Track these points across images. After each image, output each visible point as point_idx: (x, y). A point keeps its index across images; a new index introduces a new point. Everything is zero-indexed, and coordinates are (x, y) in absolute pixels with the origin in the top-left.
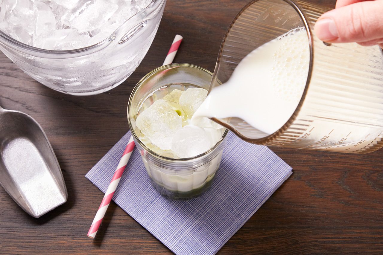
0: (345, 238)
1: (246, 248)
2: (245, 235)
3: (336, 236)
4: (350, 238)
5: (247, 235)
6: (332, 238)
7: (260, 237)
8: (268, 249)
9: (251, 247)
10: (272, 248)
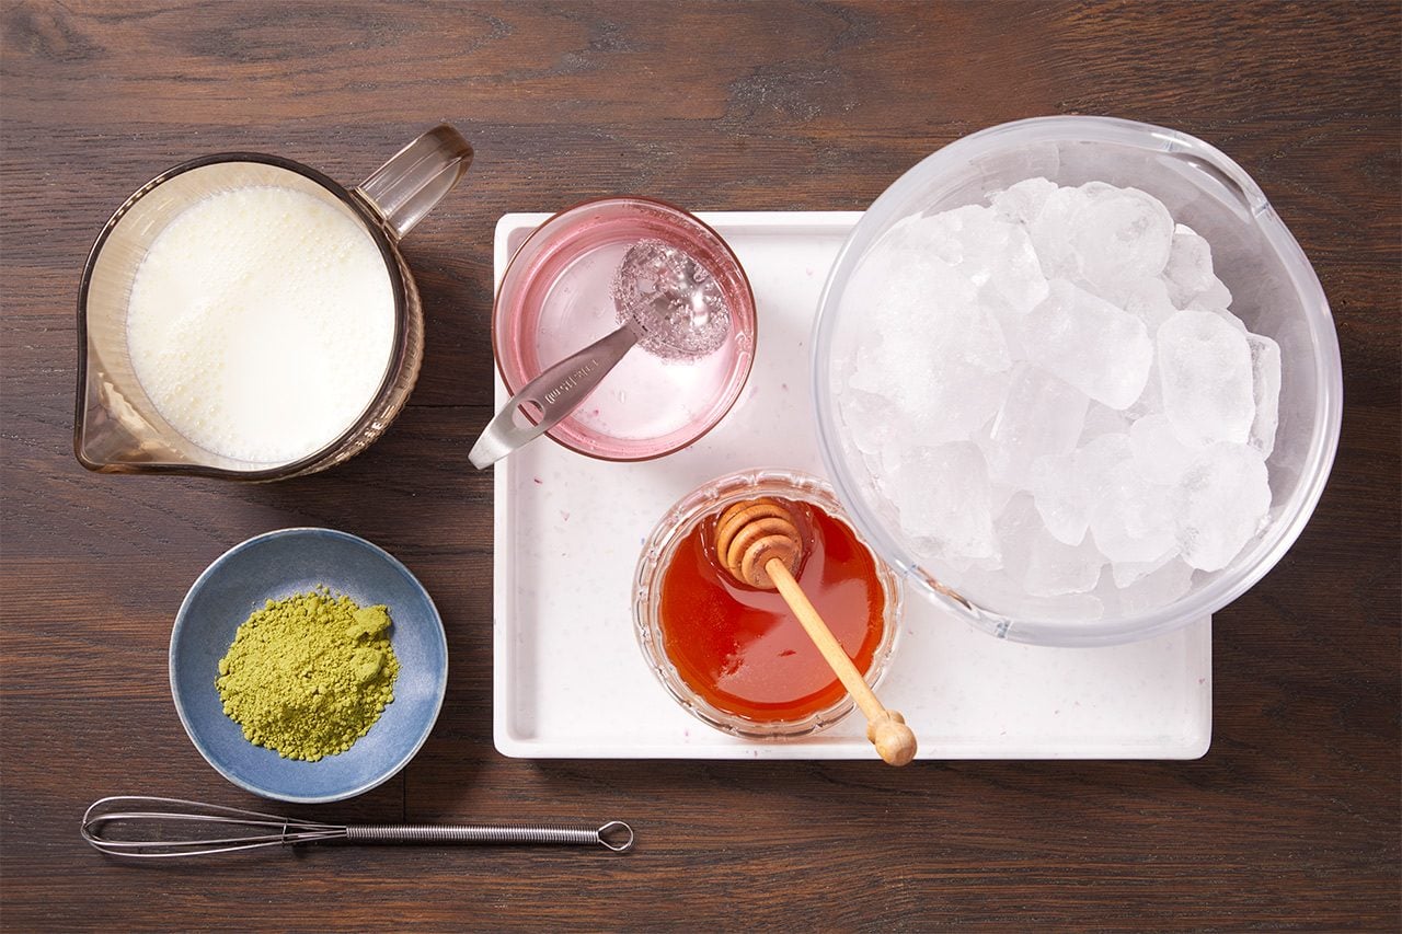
0: (994, 871)
1: (755, 896)
2: (753, 864)
3: (973, 865)
4: (1005, 870)
5: (756, 865)
6: (962, 871)
7: (788, 869)
8: (807, 899)
9: (768, 895)
10: (817, 896)
